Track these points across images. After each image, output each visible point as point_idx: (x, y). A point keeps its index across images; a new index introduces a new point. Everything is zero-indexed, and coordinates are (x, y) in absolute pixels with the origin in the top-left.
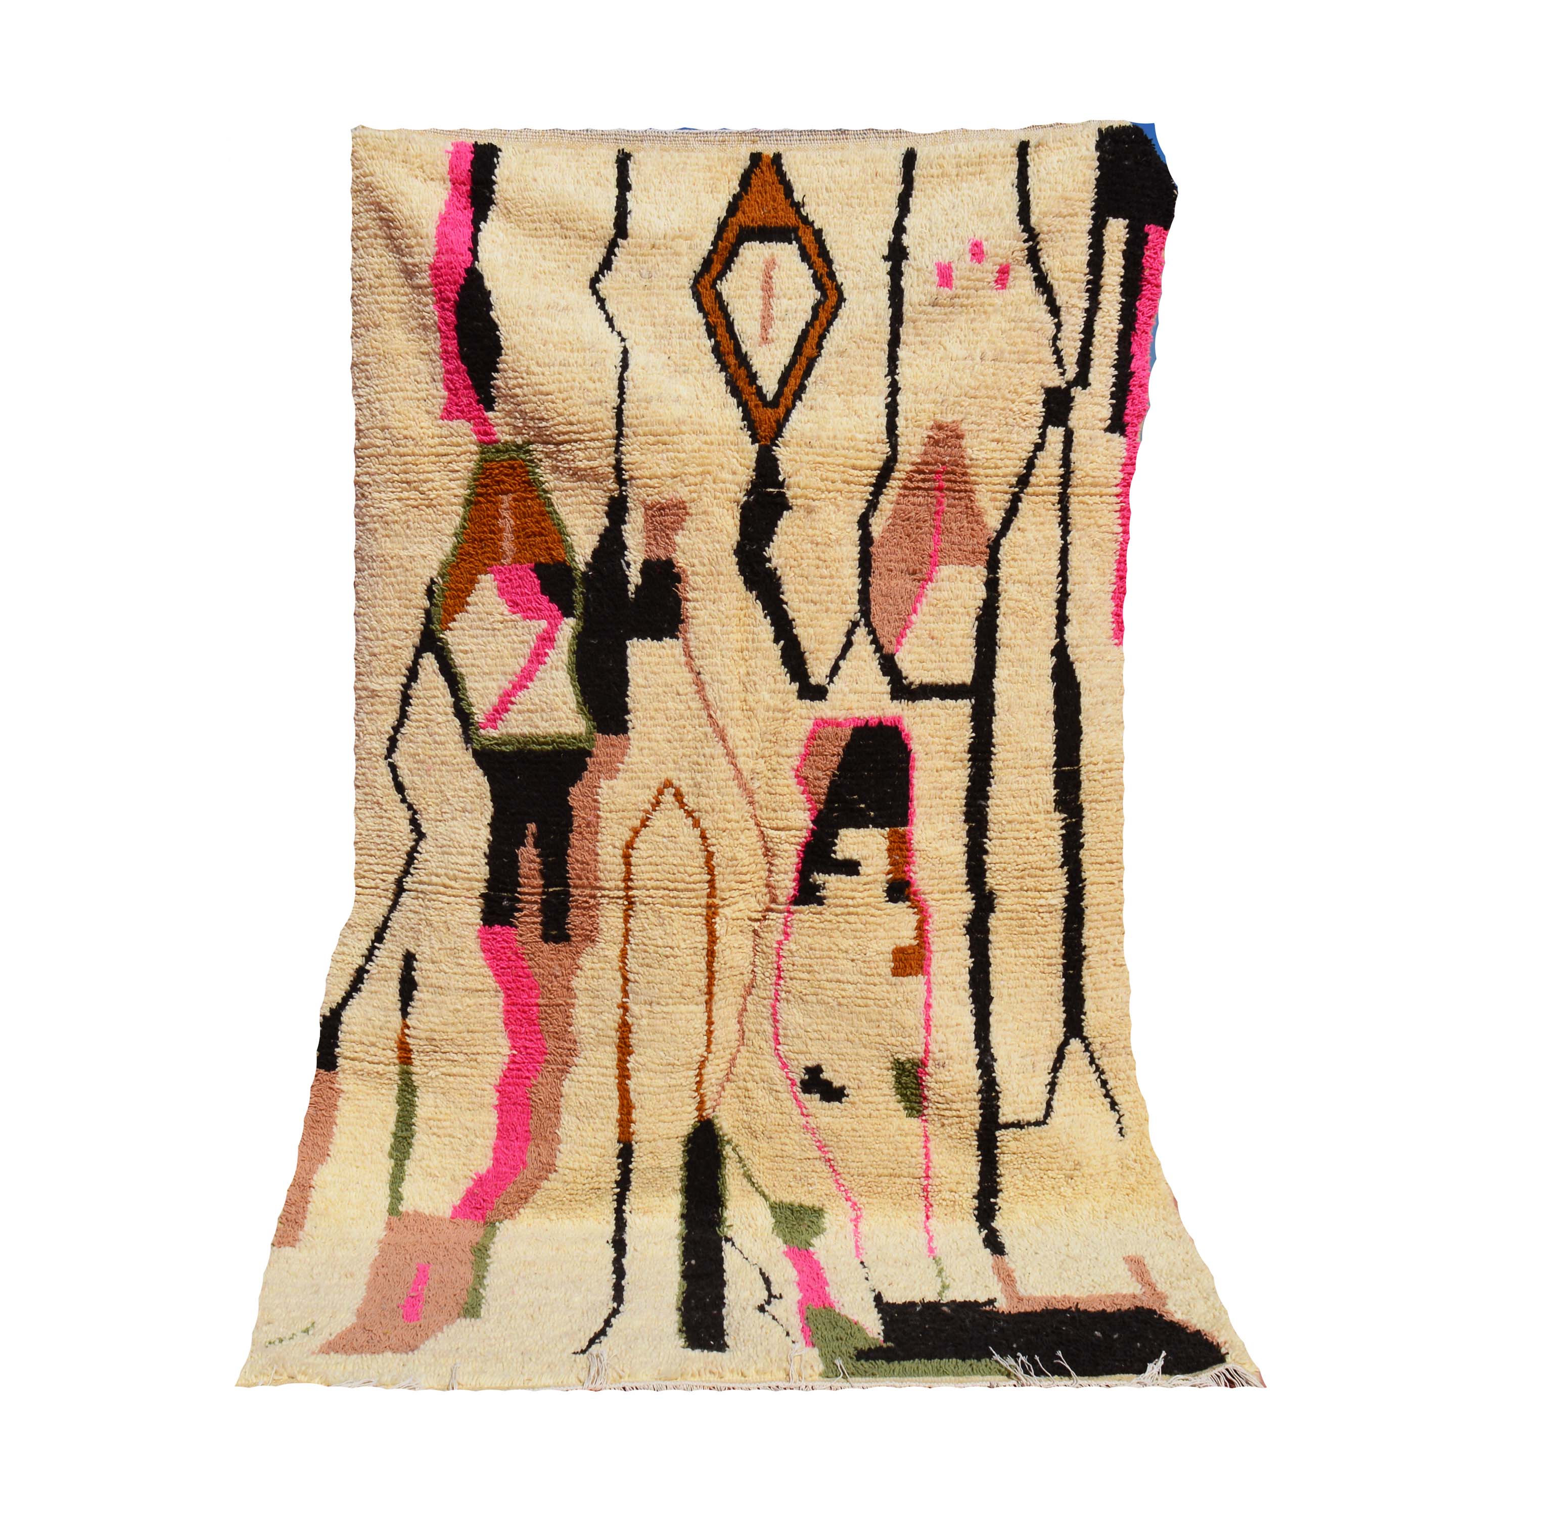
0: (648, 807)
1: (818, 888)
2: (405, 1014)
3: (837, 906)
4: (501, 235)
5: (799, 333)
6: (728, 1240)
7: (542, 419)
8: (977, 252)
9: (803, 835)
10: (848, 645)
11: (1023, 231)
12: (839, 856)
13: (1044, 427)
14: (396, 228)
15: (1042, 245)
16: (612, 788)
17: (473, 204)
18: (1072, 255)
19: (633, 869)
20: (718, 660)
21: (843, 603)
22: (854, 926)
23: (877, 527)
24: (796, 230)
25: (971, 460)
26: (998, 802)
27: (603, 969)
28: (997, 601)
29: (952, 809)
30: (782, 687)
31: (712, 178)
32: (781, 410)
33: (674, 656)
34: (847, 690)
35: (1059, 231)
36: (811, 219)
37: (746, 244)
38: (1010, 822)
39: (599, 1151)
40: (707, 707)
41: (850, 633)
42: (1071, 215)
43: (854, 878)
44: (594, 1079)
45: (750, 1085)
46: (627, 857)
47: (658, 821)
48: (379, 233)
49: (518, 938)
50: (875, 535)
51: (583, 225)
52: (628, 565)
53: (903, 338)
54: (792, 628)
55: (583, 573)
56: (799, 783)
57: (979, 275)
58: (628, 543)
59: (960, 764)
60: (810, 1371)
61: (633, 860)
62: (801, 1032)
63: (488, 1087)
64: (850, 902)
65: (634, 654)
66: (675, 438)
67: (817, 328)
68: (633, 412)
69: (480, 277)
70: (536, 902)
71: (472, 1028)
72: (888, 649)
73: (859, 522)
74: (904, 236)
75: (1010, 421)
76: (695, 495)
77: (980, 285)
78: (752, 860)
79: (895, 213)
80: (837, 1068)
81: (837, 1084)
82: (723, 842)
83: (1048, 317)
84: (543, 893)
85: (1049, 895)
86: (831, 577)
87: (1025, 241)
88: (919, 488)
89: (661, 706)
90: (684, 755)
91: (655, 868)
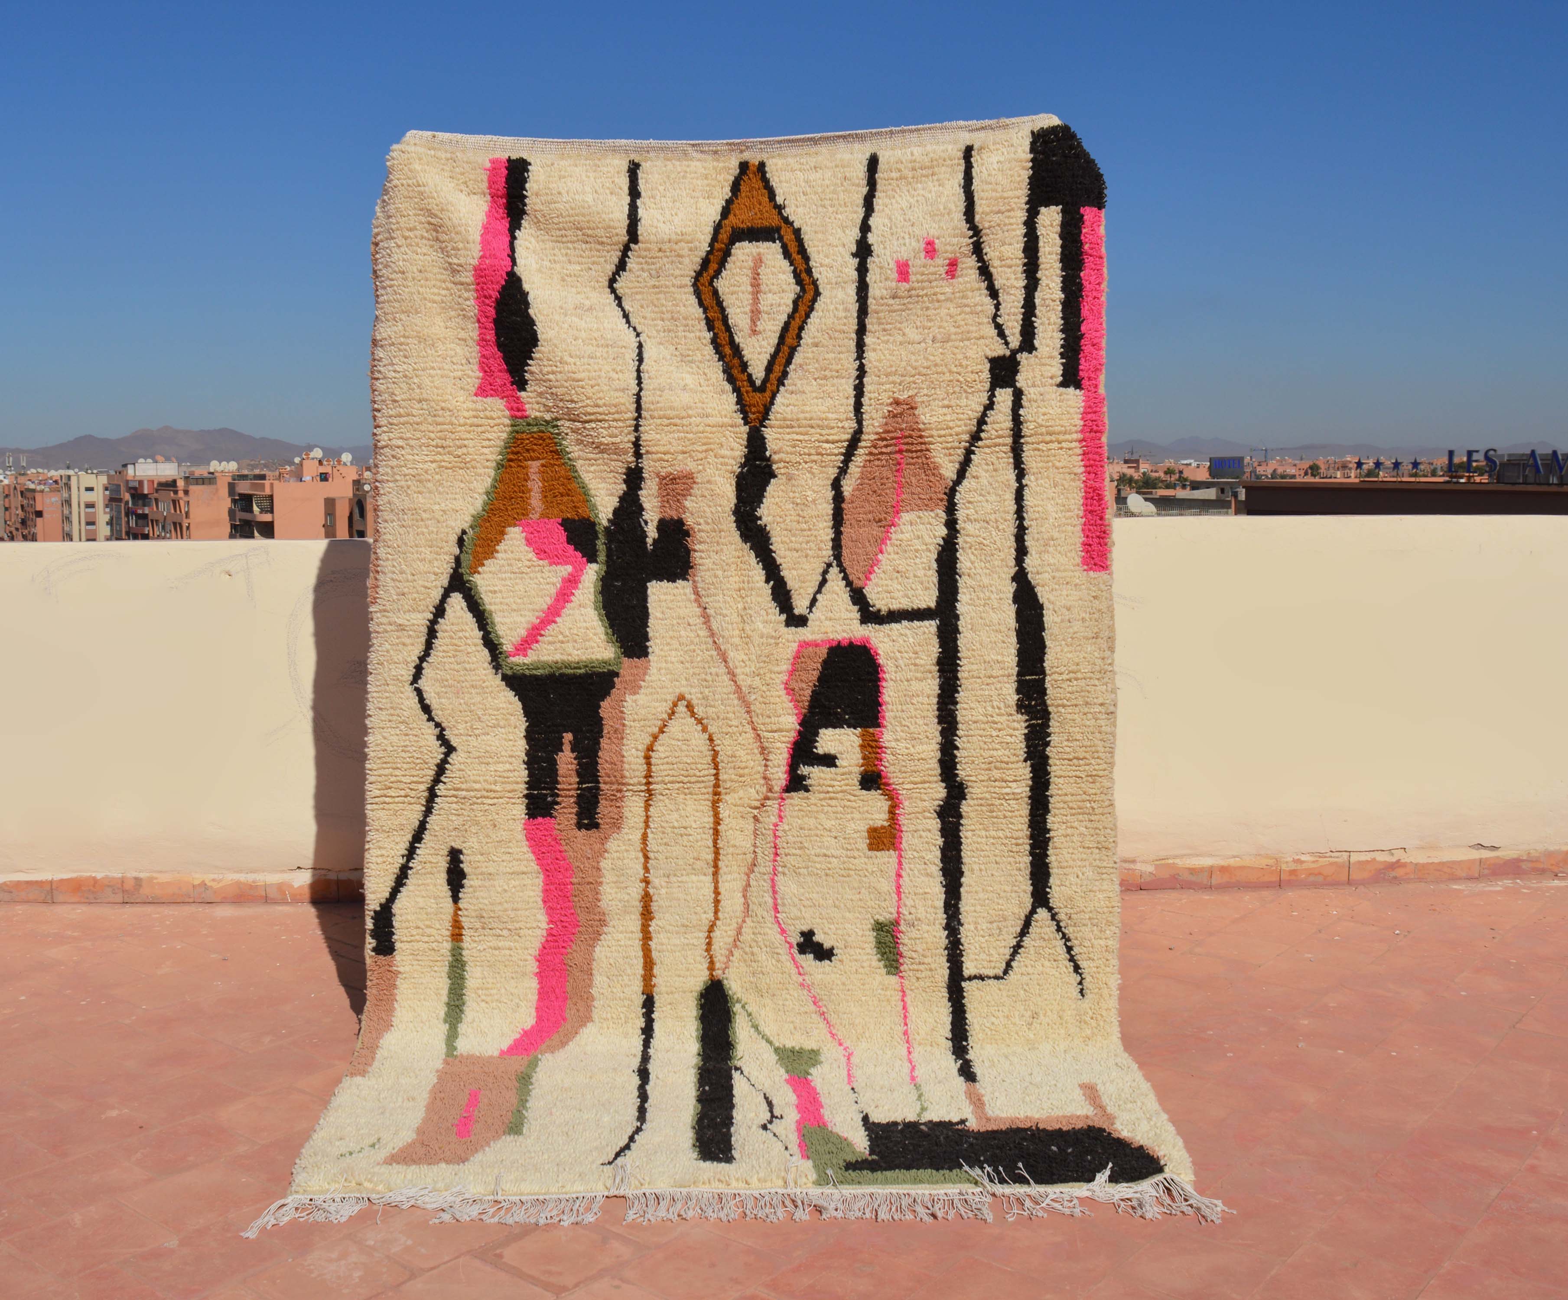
0: (665, 716)
1: (804, 778)
2: (456, 899)
3: (820, 792)
4: (533, 240)
5: (782, 324)
6: (737, 1069)
7: (572, 401)
8: (930, 249)
9: (792, 736)
10: (823, 582)
11: (969, 229)
12: (820, 751)
13: (992, 390)
14: (443, 232)
15: (984, 238)
16: (635, 701)
17: (508, 215)
18: (1010, 244)
19: (653, 768)
20: (720, 598)
21: (820, 549)
22: (834, 809)
23: (848, 487)
24: (778, 229)
25: (924, 424)
26: (965, 706)
27: (627, 851)
28: (956, 538)
29: (925, 714)
30: (773, 618)
31: (708, 185)
32: (768, 394)
33: (685, 594)
34: (823, 618)
35: (999, 225)
36: (791, 219)
37: (737, 244)
38: (975, 722)
39: (626, 1003)
40: (712, 635)
41: (825, 572)
42: (1009, 211)
43: (833, 769)
44: (622, 943)
45: (755, 950)
46: (648, 758)
47: (674, 727)
48: (426, 235)
49: (557, 827)
50: (846, 494)
51: (601, 232)
52: (646, 523)
53: (869, 327)
54: (779, 571)
55: (606, 528)
56: (788, 694)
57: (932, 269)
58: (645, 505)
59: (930, 675)
60: (804, 1180)
61: (653, 761)
62: (796, 901)
63: (529, 958)
64: (830, 789)
65: (654, 594)
66: (685, 421)
67: (797, 320)
68: (650, 399)
69: (519, 280)
70: (572, 796)
71: (516, 906)
72: (857, 583)
73: (832, 485)
74: (869, 235)
75: (957, 389)
76: (700, 467)
77: (932, 277)
78: (749, 757)
79: (861, 212)
80: (826, 930)
81: (827, 945)
82: (726, 743)
83: (988, 300)
84: (578, 789)
85: (1014, 785)
86: (810, 530)
87: (971, 237)
88: (882, 453)
89: (675, 634)
90: (694, 674)
91: (671, 767)
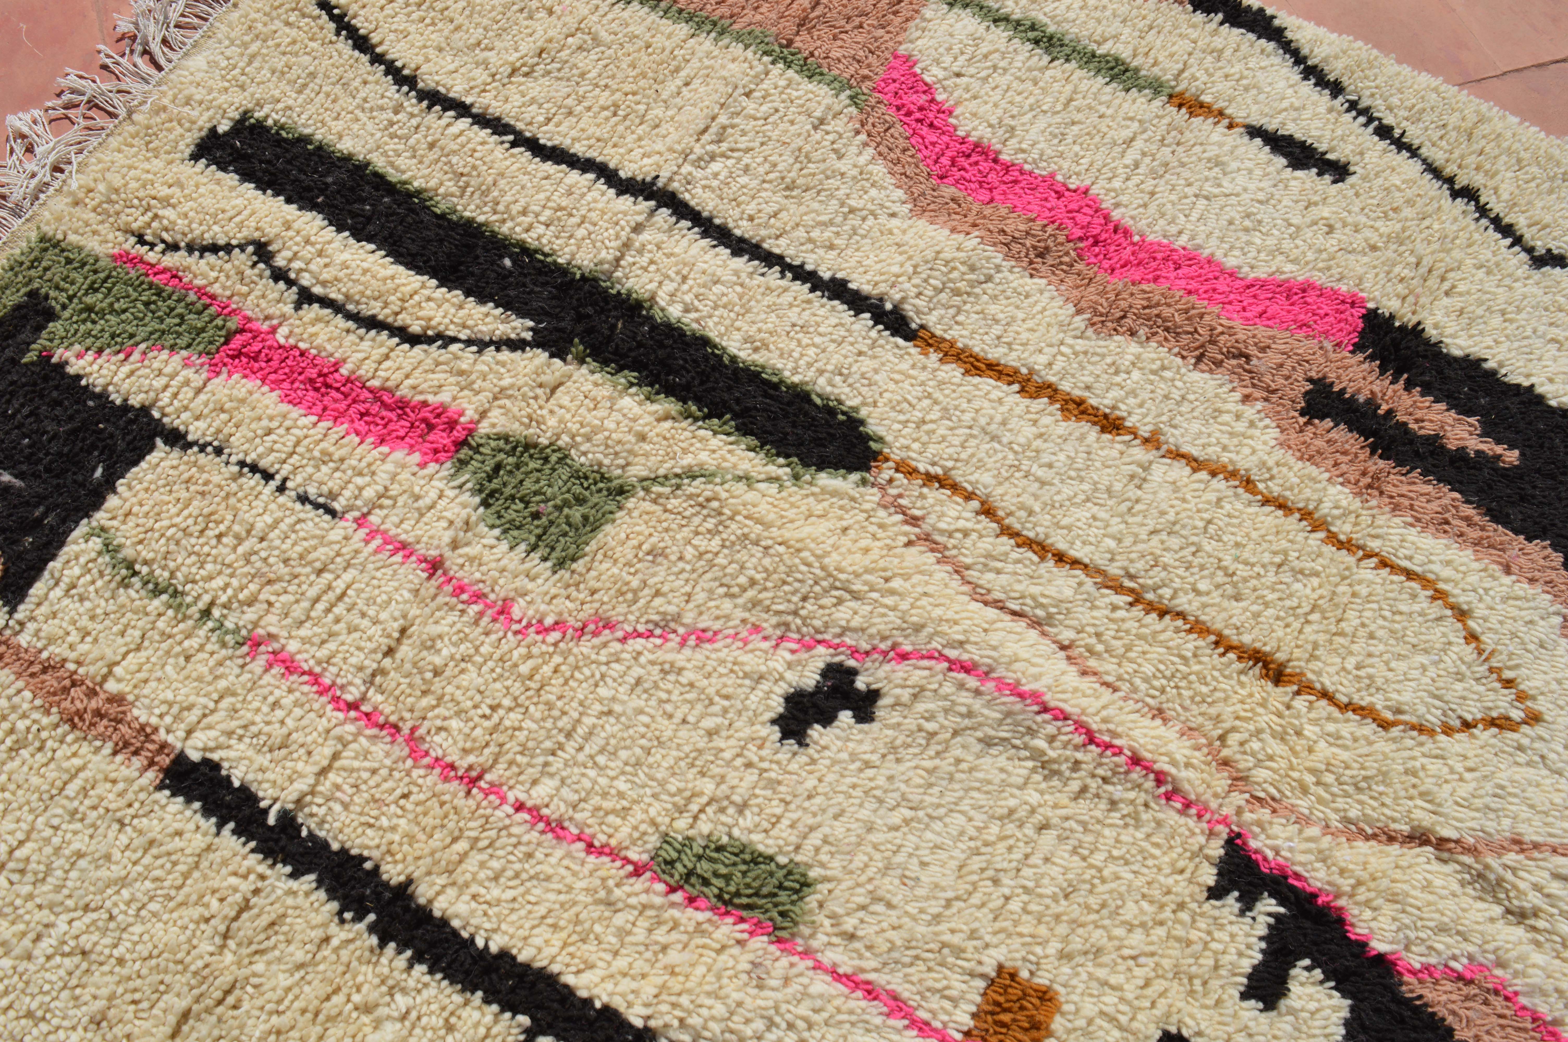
0: (1500, 661)
1: (1246, 901)
9: (1360, 921)
12: (1298, 976)
81: (816, 734)
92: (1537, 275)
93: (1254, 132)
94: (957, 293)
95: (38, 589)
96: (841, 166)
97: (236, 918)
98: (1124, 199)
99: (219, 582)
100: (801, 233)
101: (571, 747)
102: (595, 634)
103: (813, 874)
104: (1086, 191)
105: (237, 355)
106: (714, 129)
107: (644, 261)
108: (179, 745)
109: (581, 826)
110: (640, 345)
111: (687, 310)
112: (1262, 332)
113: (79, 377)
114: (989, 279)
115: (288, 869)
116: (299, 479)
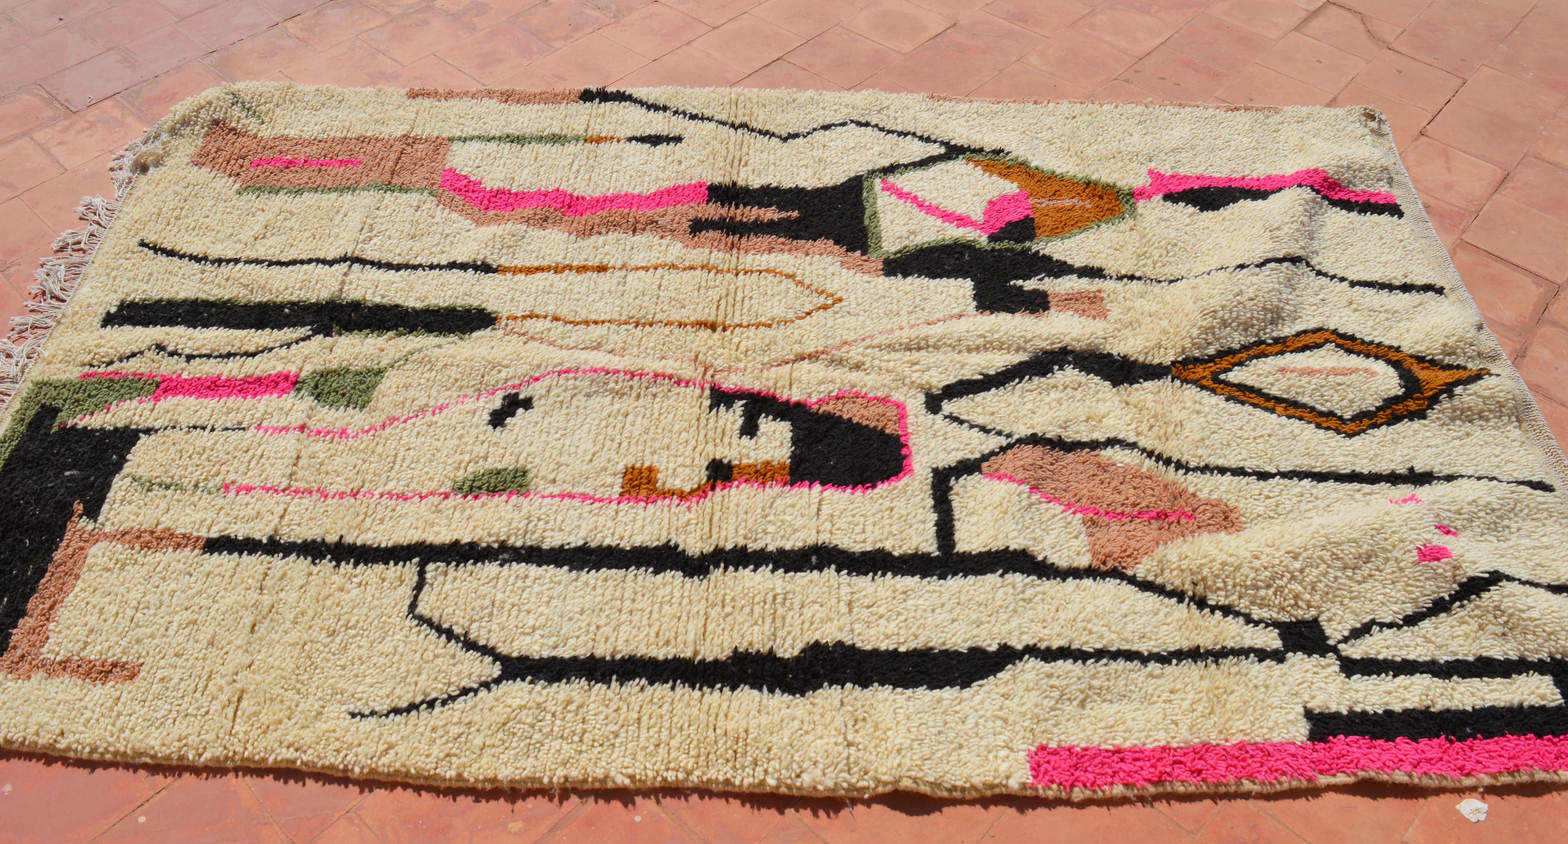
0: (815, 286)
1: (728, 404)
3: (708, 419)
9: (783, 395)
10: (984, 430)
12: (762, 421)
13: (1274, 622)
16: (833, 264)
19: (755, 275)
21: (1028, 423)
22: (685, 433)
23: (1113, 454)
24: (1419, 392)
26: (817, 581)
28: (1055, 577)
30: (935, 380)
32: (1209, 384)
33: (960, 306)
34: (937, 430)
36: (1437, 406)
37: (1390, 365)
41: (998, 431)
43: (737, 432)
46: (767, 270)
47: (802, 293)
50: (1102, 452)
53: (1323, 484)
54: (996, 387)
55: (1029, 249)
56: (838, 391)
61: (764, 275)
62: (571, 393)
63: (558, 184)
64: (711, 430)
65: (958, 283)
67: (1310, 415)
72: (986, 466)
73: (1113, 437)
74: (1442, 483)
76: (1113, 323)
80: (528, 421)
81: (508, 421)
82: (781, 333)
83: (1399, 613)
89: (910, 297)
90: (865, 311)
92: (785, 145)
93: (630, 140)
94: (510, 247)
95: (105, 507)
96: (436, 220)
97: (264, 579)
98: (577, 186)
99: (198, 473)
100: (426, 251)
101: (397, 467)
102: (391, 424)
103: (529, 467)
104: (558, 190)
105: (165, 391)
106: (366, 226)
107: (354, 286)
108: (206, 535)
109: (413, 490)
110: (366, 317)
111: (383, 298)
112: (659, 210)
113: (85, 428)
114: (524, 237)
115: (281, 555)
116: (220, 422)
